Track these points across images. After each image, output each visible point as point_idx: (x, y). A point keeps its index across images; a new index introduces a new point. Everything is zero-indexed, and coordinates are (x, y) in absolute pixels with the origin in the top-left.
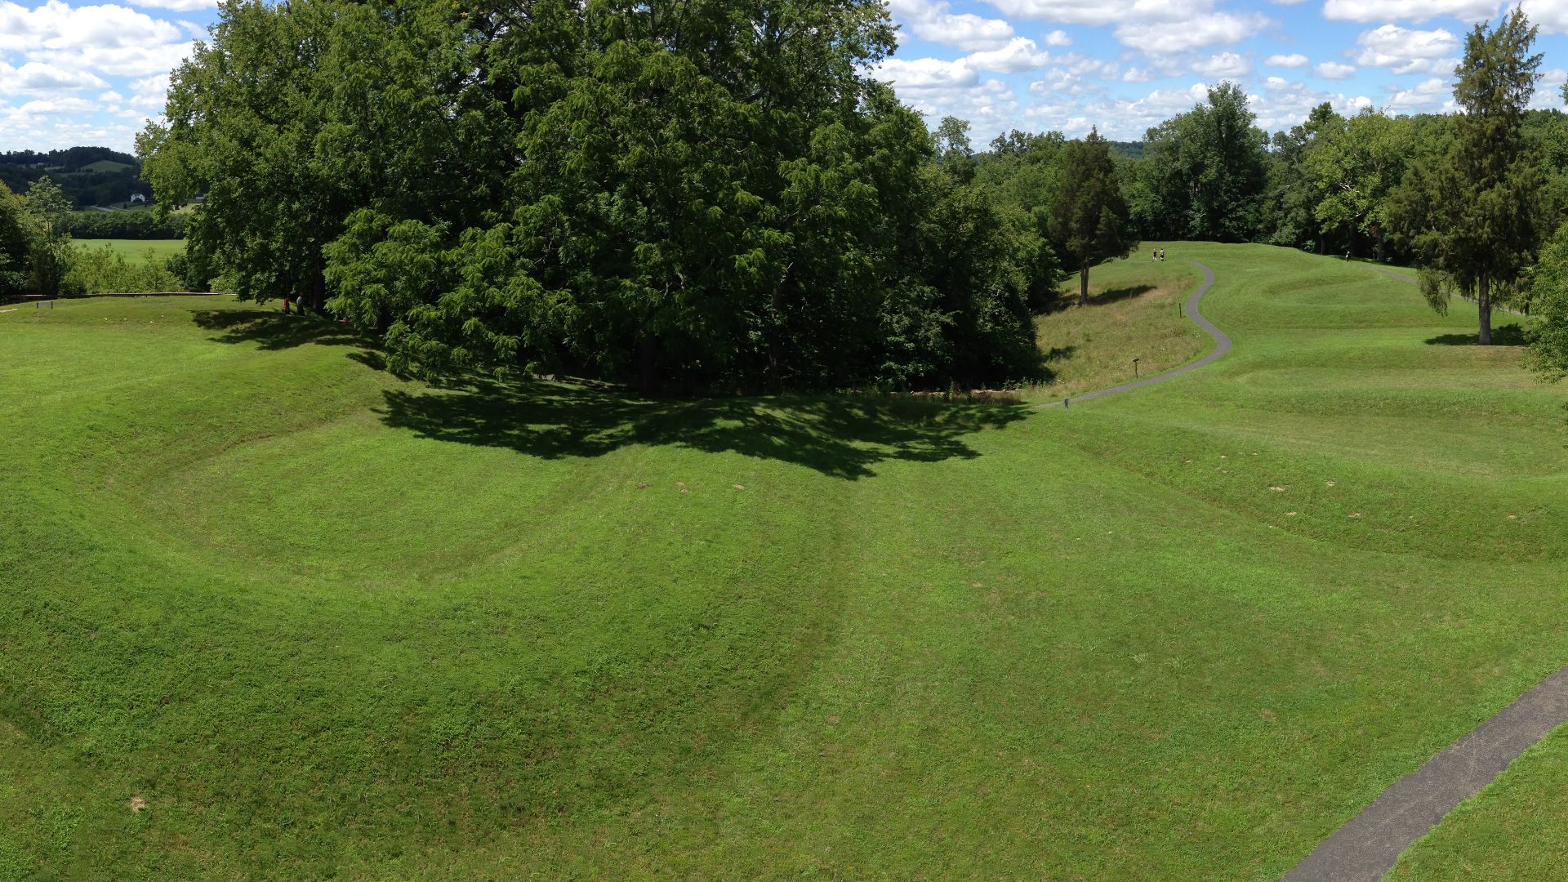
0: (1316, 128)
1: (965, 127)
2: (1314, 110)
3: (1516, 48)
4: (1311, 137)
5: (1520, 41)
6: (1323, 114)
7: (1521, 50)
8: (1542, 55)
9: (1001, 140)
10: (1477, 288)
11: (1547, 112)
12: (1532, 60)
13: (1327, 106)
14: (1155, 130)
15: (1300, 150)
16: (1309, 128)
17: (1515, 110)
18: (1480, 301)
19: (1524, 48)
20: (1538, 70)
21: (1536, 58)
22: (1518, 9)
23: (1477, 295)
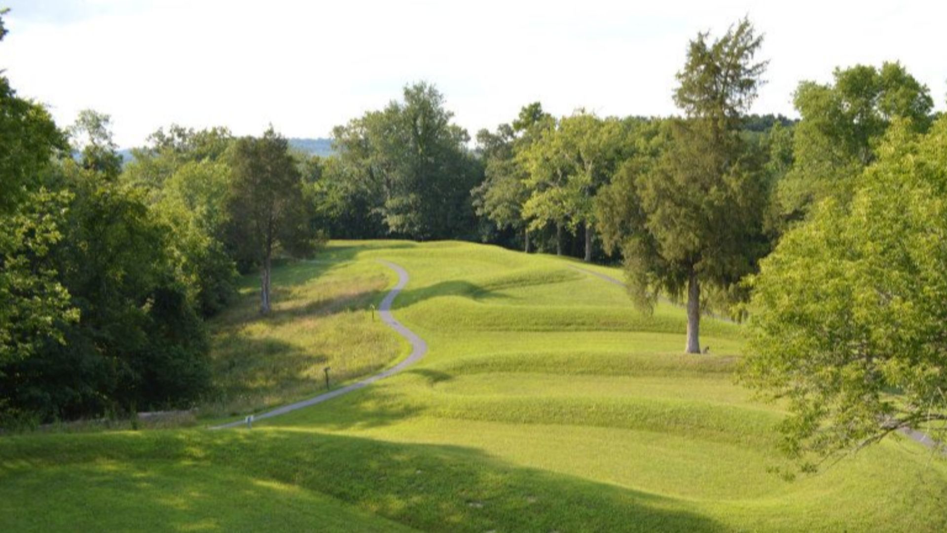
0: (525, 126)
1: (106, 120)
2: (524, 109)
3: (740, 54)
4: (520, 134)
5: (746, 48)
6: (534, 114)
7: (747, 57)
8: (767, 63)
9: (160, 135)
10: (686, 293)
11: (771, 117)
12: (758, 66)
13: (537, 105)
14: (342, 127)
15: (509, 147)
16: (518, 126)
17: (735, 114)
18: (689, 306)
19: (750, 55)
20: (763, 77)
21: (762, 65)
22: (746, 18)
23: (686, 300)
